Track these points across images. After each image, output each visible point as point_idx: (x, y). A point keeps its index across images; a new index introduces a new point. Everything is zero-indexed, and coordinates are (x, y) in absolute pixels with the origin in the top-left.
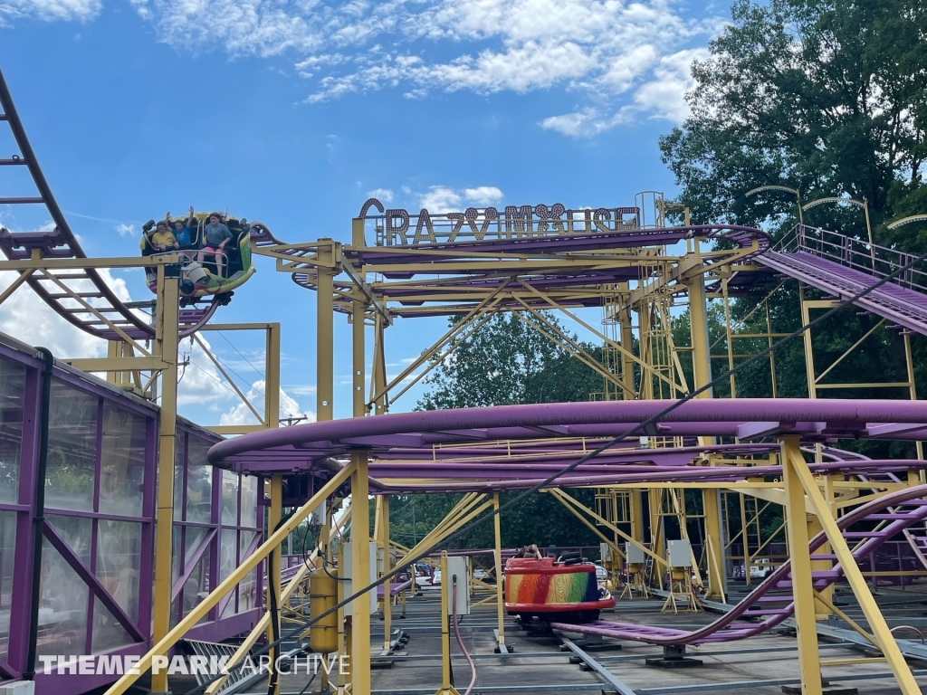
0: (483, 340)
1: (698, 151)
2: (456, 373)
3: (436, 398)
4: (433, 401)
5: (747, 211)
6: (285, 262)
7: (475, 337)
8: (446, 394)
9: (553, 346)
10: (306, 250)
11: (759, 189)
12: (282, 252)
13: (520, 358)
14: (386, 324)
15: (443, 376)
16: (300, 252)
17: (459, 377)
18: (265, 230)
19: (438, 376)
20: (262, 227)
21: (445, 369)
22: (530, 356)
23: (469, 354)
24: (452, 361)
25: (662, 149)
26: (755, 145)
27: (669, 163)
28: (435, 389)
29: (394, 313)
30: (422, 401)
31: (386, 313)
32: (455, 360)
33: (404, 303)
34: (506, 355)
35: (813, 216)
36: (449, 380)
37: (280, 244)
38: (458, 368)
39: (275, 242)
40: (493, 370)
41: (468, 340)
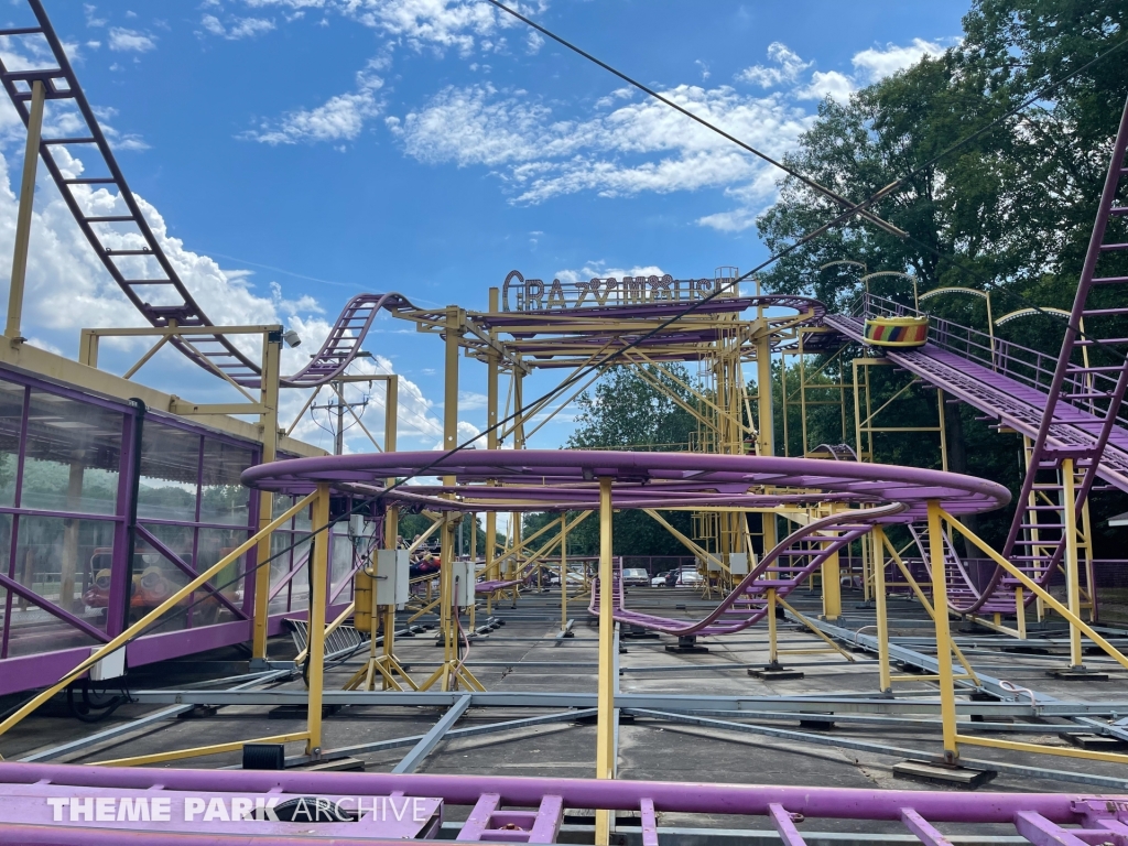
0: (624, 386)
1: (786, 230)
2: (601, 413)
3: (585, 433)
4: (582, 436)
5: (830, 280)
6: (423, 325)
7: (618, 383)
8: (593, 430)
9: (683, 392)
10: (441, 315)
11: (841, 262)
12: (420, 317)
13: (655, 402)
14: (524, 374)
15: (590, 416)
16: (436, 317)
17: (605, 416)
18: (404, 299)
19: (587, 415)
20: (400, 297)
21: (592, 409)
22: (662, 399)
23: (613, 398)
24: (598, 403)
25: (759, 227)
26: (837, 224)
27: (764, 239)
28: (584, 426)
29: (532, 365)
30: (573, 435)
31: (523, 365)
32: (601, 402)
33: (537, 357)
34: (644, 398)
35: (878, 286)
36: (595, 419)
37: (418, 310)
38: (604, 409)
39: (414, 308)
40: (633, 410)
41: (613, 386)
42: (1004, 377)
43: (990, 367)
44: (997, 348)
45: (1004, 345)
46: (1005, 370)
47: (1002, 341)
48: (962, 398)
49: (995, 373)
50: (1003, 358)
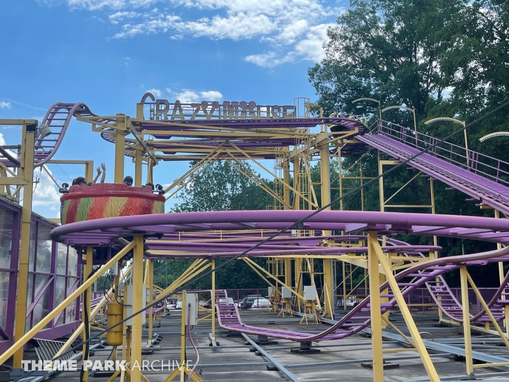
0: (209, 175)
1: (328, 77)
2: (193, 193)
3: (181, 207)
4: (179, 208)
6: (97, 126)
7: (204, 173)
8: (187, 204)
9: (247, 180)
10: (110, 120)
11: (359, 100)
12: (96, 120)
13: (229, 186)
14: (154, 164)
15: (185, 194)
16: (106, 121)
17: (195, 195)
18: (86, 108)
19: (183, 194)
20: (84, 106)
21: (187, 190)
22: (234, 184)
23: (200, 183)
24: (191, 186)
25: (309, 74)
26: (359, 75)
27: (313, 83)
28: (181, 201)
29: (159, 158)
30: (173, 208)
31: (155, 158)
32: (193, 185)
33: (165, 153)
34: (221, 184)
35: (386, 115)
36: (189, 197)
37: (94, 116)
38: (194, 190)
39: (92, 114)
40: (213, 192)
41: (201, 175)
42: (475, 174)
43: (466, 168)
44: (471, 157)
45: (476, 154)
46: (476, 170)
47: (474, 152)
48: (455, 187)
49: (469, 172)
50: (475, 163)
